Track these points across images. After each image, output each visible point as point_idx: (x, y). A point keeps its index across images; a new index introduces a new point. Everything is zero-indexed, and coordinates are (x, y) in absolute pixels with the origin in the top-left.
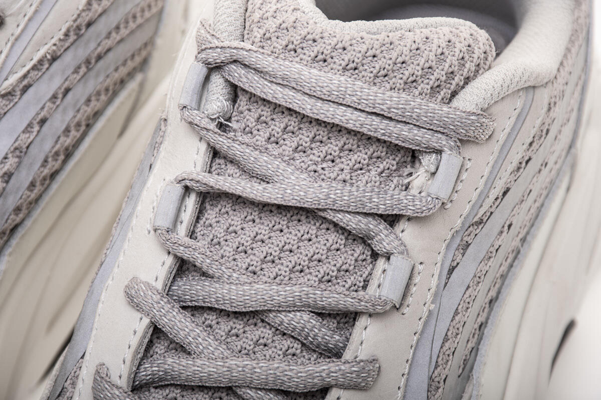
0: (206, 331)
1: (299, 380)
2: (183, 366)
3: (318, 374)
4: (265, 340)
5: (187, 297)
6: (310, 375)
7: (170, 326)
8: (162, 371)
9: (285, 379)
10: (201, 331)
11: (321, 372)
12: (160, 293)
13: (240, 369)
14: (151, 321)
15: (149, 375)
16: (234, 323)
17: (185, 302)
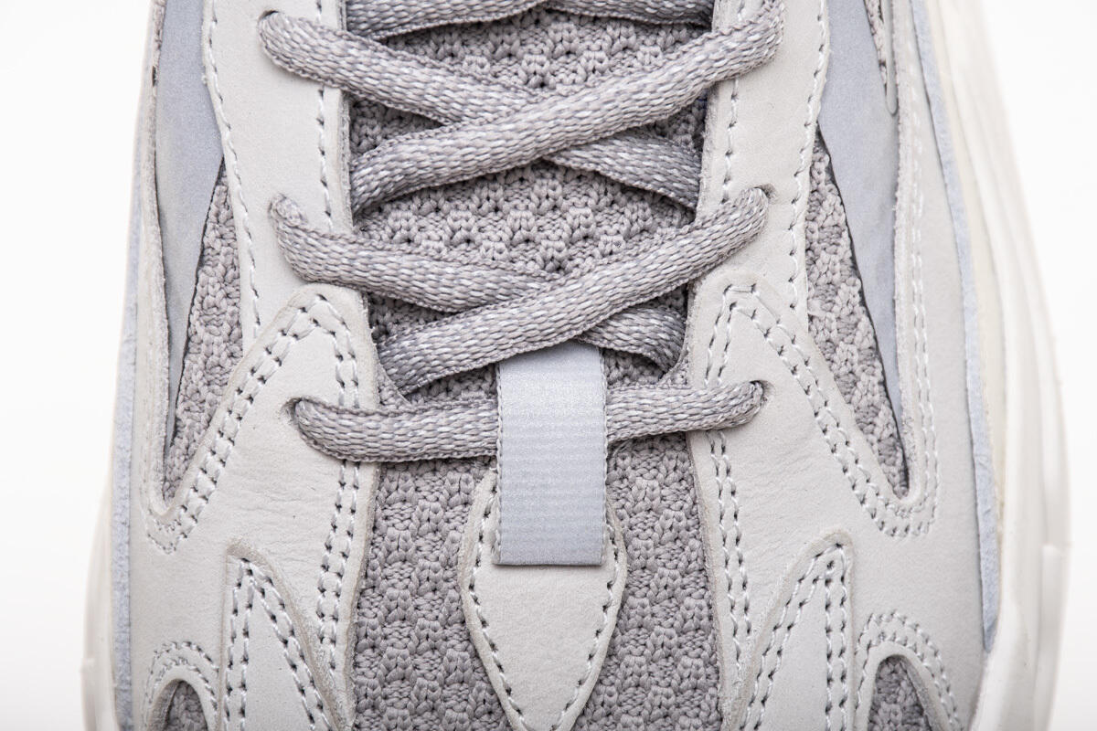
0: (453, 72)
1: (661, 100)
2: (438, 154)
3: (691, 75)
4: (565, 43)
5: (392, 20)
6: (679, 82)
7: (385, 89)
8: (400, 174)
9: (636, 108)
10: (445, 76)
11: (696, 69)
12: (341, 36)
13: (551, 124)
14: (344, 92)
15: (376, 188)
16: (497, 35)
17: (390, 29)
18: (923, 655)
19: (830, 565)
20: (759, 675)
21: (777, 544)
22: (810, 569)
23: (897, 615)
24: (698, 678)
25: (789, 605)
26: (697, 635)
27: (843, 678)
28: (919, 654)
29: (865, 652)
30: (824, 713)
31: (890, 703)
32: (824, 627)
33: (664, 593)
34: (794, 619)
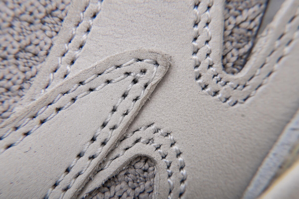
18: (172, 173)
19: (144, 71)
20: (50, 104)
21: (119, 36)
22: (128, 63)
23: (171, 137)
24: (14, 84)
25: (99, 76)
26: (33, 58)
27: (104, 144)
28: (169, 171)
29: (133, 142)
30: (76, 155)
31: (129, 187)
32: (113, 105)
33: (26, 16)
34: (97, 87)
